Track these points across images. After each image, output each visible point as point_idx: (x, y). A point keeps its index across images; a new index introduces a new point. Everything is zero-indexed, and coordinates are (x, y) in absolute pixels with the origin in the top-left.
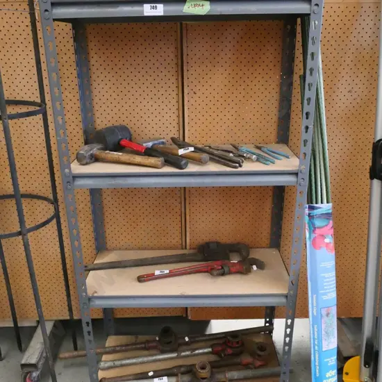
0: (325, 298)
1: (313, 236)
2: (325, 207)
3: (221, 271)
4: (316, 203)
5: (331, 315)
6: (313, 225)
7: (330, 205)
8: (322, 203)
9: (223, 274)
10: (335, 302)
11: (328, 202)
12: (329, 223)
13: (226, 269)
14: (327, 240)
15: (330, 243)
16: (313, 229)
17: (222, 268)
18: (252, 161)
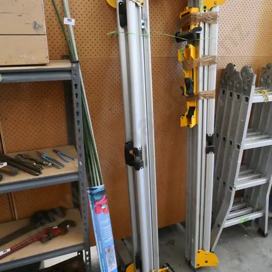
0: (106, 241)
1: (95, 206)
2: (100, 187)
3: (48, 238)
4: (94, 186)
5: (110, 251)
6: (94, 200)
7: (103, 186)
8: (98, 185)
9: (50, 239)
10: (113, 242)
11: (101, 184)
12: (103, 197)
13: (51, 235)
14: (103, 207)
15: (105, 208)
16: (94, 202)
17: (49, 235)
18: (50, 167)
